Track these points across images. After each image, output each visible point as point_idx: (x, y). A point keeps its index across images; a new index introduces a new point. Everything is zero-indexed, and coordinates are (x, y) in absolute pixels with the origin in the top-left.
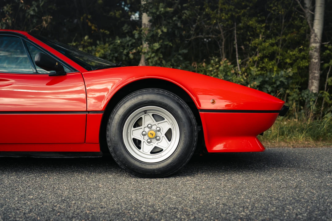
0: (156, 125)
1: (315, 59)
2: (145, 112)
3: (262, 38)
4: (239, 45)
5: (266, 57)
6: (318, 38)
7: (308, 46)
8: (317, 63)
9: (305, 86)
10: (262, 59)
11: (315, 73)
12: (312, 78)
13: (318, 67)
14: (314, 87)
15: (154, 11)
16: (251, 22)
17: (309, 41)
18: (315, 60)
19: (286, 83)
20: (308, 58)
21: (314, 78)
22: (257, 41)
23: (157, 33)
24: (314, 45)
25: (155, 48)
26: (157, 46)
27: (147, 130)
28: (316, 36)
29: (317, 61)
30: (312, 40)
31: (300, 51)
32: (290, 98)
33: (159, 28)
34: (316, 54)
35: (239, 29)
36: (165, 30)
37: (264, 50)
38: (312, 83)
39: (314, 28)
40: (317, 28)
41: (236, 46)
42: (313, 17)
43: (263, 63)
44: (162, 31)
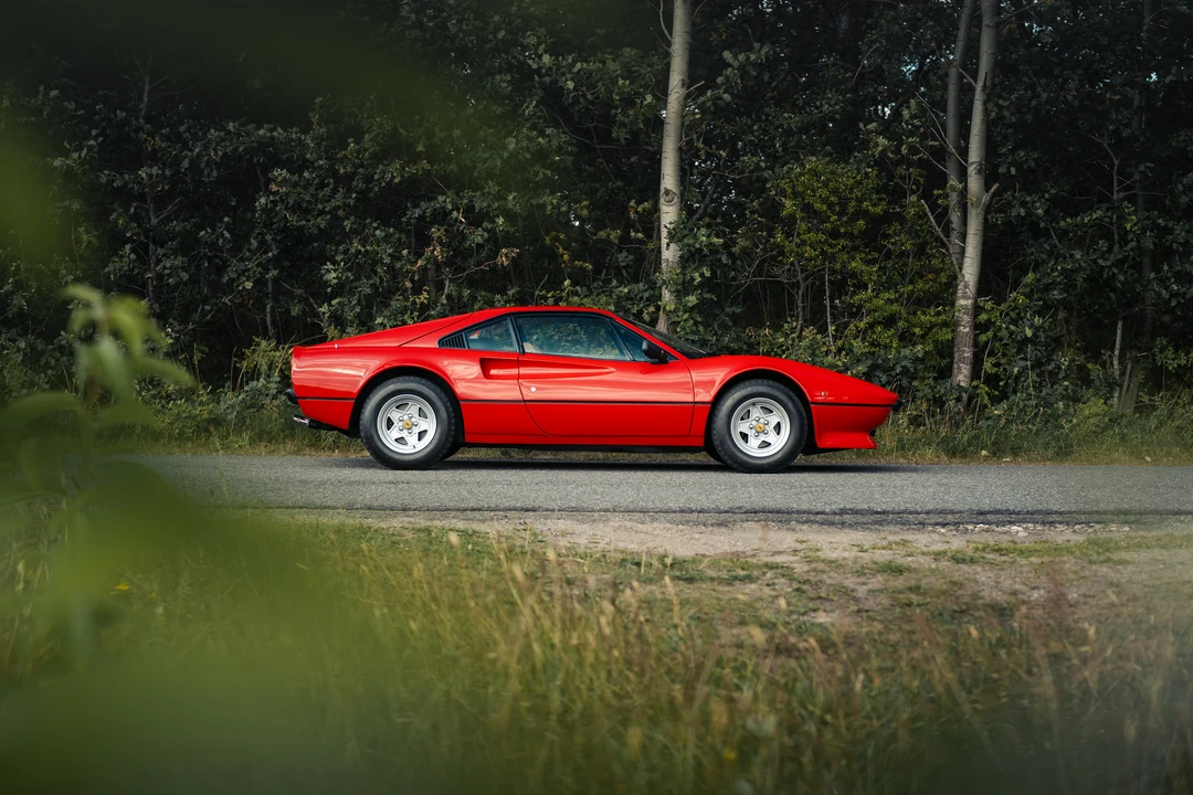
0: (765, 418)
1: (965, 327)
2: (754, 404)
3: (872, 292)
4: (832, 301)
5: (879, 323)
6: (972, 289)
7: (953, 304)
8: (967, 333)
9: (945, 373)
10: (871, 326)
11: (964, 351)
12: (959, 360)
13: (969, 341)
14: (962, 375)
15: (691, 241)
16: (854, 264)
17: (955, 292)
18: (965, 329)
19: (912, 370)
20: (952, 325)
21: (962, 360)
22: (863, 295)
23: (693, 279)
24: (962, 302)
25: (690, 305)
26: (692, 300)
27: (754, 423)
28: (966, 287)
29: (967, 330)
30: (960, 293)
31: (938, 314)
32: (919, 394)
33: (696, 269)
34: (966, 318)
35: (833, 272)
36: (708, 274)
37: (875, 311)
38: (959, 368)
39: (963, 272)
40: (970, 272)
41: (828, 303)
42: (963, 251)
43: (874, 333)
44: (702, 275)
